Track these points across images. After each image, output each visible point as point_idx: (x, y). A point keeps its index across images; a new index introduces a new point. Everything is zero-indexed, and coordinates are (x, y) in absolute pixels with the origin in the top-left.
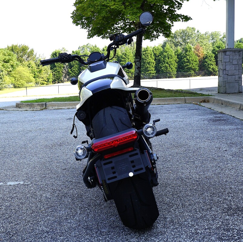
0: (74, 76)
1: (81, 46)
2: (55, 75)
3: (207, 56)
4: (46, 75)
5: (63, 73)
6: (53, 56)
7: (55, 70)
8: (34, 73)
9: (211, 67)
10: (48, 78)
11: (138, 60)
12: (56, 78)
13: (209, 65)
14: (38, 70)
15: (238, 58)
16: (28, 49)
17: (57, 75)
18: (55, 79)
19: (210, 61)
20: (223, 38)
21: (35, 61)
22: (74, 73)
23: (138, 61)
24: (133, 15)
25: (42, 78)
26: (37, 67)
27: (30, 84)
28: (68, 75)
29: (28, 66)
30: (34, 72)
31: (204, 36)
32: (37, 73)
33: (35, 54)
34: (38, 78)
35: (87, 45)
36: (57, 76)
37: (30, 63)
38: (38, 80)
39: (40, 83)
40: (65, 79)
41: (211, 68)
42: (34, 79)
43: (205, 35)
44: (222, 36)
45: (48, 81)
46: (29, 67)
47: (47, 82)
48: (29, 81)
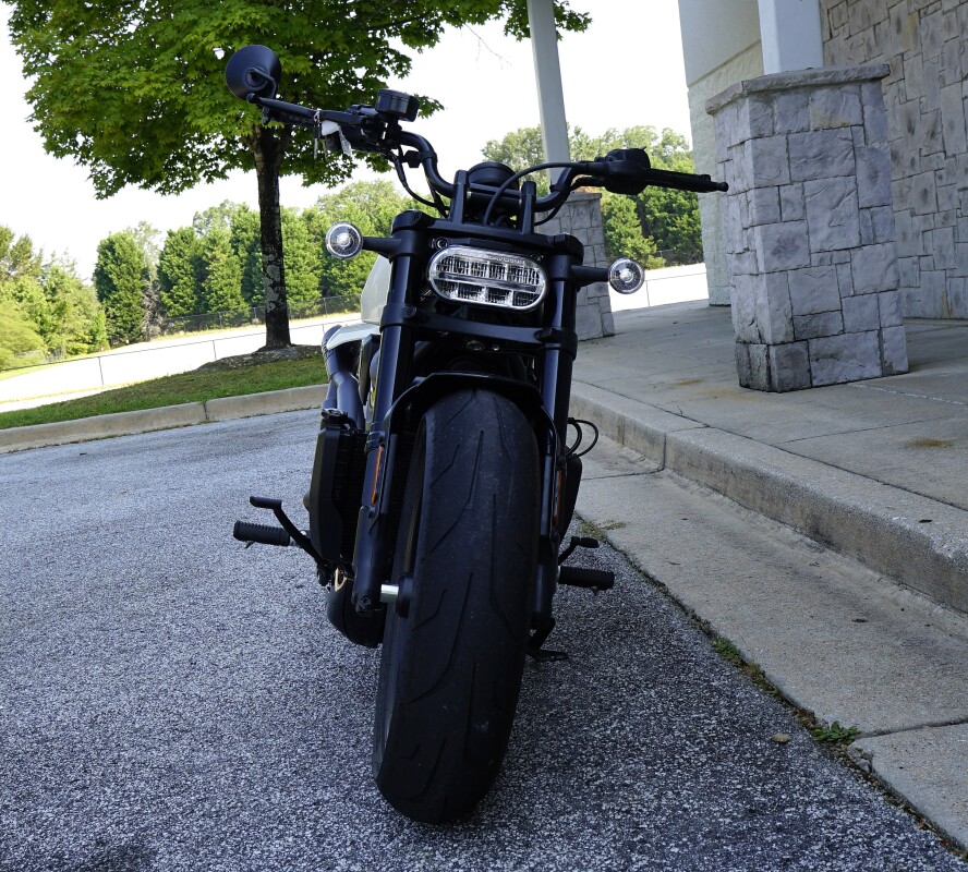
0: (183, 315)
1: (201, 213)
2: (115, 317)
3: (612, 209)
4: (83, 320)
5: (143, 307)
6: (104, 254)
7: (115, 299)
8: (39, 319)
9: (629, 242)
10: (91, 331)
11: (271, 257)
12: (120, 327)
13: (621, 236)
14: (53, 307)
15: (588, 225)
16: (11, 237)
17: (122, 317)
18: (117, 333)
19: (625, 223)
20: (664, 145)
21: (40, 278)
22: (183, 305)
23: (270, 263)
24: (214, 113)
25: (72, 331)
26: (49, 297)
27: (29, 356)
28: (163, 314)
29: (14, 295)
30: (41, 316)
31: (603, 143)
32: (49, 318)
33: (35, 251)
34: (54, 335)
35: (222, 205)
36: (124, 322)
37: (21, 286)
38: (56, 339)
39: (64, 350)
40: (152, 328)
41: (630, 246)
42: (40, 339)
43: (607, 141)
44: (660, 140)
45: (94, 340)
46: (21, 299)
47: (89, 343)
48: (22, 348)
